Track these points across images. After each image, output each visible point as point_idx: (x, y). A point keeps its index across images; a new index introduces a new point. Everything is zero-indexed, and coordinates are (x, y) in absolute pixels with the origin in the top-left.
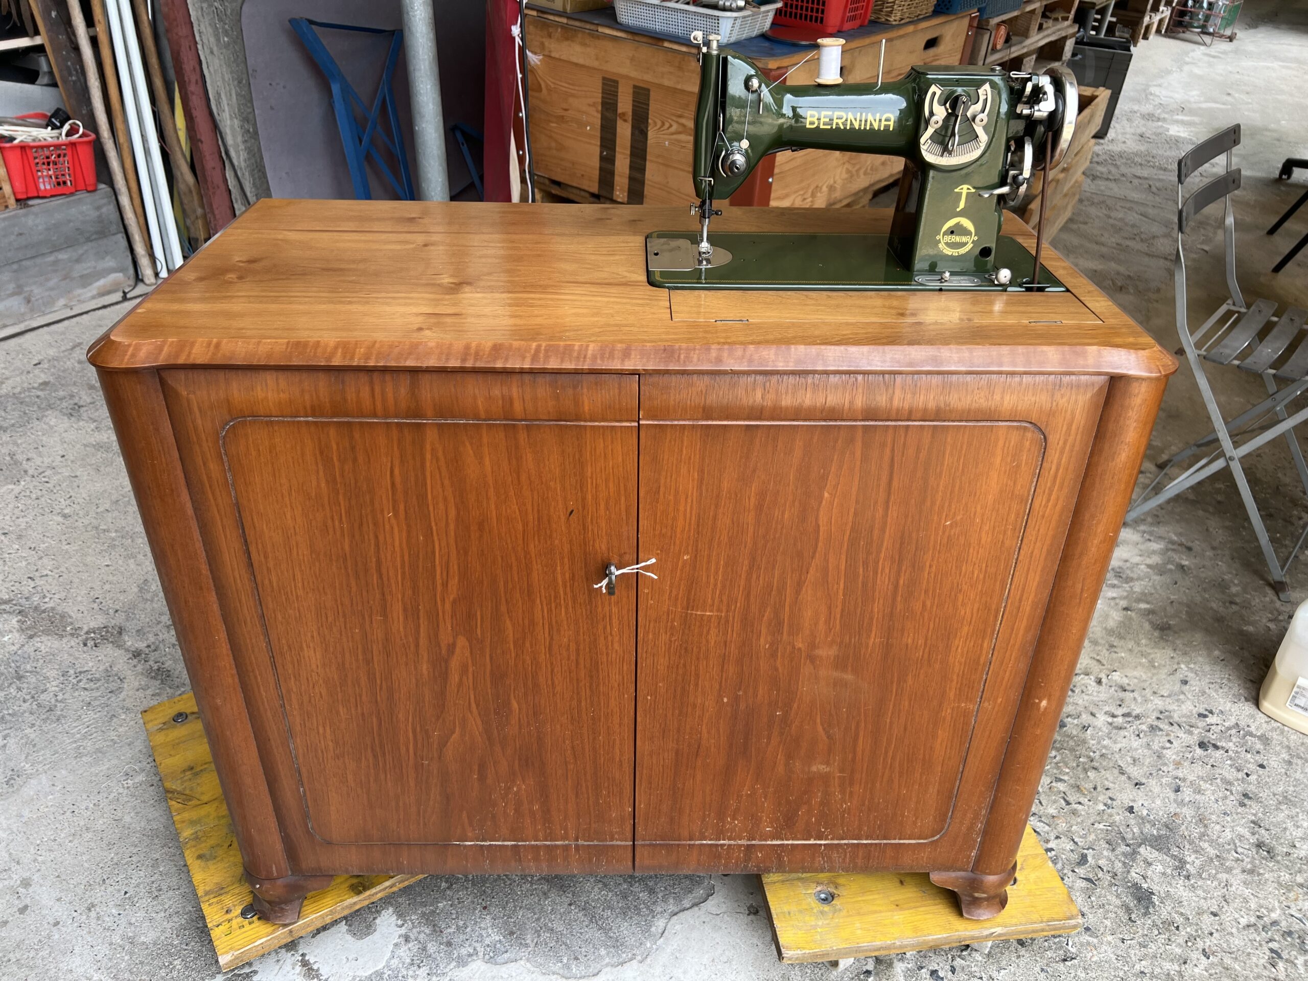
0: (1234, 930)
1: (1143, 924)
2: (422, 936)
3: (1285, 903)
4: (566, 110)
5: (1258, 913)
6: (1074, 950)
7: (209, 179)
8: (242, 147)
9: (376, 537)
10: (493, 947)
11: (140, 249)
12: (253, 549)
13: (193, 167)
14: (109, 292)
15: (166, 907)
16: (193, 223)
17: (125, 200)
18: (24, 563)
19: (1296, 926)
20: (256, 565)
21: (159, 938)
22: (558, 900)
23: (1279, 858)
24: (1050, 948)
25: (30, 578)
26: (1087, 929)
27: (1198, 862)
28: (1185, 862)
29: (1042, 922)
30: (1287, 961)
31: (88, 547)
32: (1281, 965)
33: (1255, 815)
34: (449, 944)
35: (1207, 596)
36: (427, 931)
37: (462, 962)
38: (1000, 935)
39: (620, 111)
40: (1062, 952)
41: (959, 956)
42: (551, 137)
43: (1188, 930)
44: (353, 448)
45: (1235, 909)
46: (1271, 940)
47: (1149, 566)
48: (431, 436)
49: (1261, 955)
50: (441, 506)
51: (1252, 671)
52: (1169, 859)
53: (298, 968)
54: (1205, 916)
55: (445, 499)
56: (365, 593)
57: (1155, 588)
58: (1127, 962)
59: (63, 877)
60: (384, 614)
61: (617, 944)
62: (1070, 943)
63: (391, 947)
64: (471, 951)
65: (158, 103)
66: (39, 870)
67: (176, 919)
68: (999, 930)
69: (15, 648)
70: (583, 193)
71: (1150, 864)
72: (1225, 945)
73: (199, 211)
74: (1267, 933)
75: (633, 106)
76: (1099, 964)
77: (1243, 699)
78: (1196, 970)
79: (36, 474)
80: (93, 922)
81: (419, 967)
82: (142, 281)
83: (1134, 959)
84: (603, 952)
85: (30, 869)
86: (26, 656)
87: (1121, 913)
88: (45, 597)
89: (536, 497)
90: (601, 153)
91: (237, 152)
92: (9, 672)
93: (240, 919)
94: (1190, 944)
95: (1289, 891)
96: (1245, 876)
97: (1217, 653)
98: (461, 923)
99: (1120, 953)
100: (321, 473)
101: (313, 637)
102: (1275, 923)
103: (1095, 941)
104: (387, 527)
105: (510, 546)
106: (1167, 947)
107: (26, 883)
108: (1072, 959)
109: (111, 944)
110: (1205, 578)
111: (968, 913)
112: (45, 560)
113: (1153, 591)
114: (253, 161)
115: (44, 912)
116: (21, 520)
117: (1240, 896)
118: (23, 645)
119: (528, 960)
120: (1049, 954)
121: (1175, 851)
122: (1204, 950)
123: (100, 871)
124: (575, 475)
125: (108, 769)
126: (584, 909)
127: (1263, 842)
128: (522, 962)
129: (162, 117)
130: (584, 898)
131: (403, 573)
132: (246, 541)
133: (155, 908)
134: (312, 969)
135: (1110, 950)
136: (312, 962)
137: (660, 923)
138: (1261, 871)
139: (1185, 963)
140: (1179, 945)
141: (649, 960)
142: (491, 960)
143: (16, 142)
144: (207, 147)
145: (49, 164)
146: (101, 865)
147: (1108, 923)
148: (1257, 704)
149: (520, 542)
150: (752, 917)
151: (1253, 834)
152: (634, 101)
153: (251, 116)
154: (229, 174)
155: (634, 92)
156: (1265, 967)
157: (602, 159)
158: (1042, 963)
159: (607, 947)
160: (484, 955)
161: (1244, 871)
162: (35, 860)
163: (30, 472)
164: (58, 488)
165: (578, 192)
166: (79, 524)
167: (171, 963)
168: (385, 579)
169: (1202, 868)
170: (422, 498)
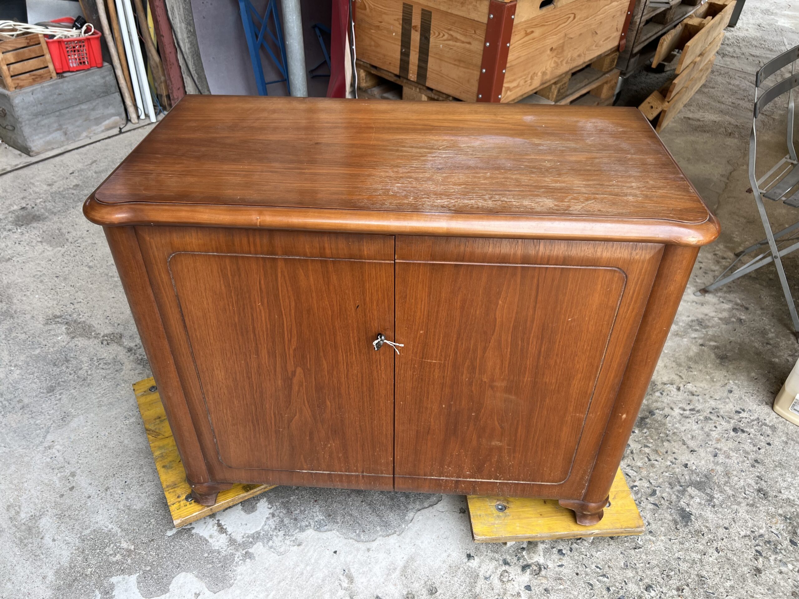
0: (736, 538)
1: (683, 531)
2: (281, 514)
3: (769, 525)
4: (381, 22)
5: (752, 529)
6: (641, 543)
7: (168, 59)
8: (187, 40)
9: (252, 315)
10: (319, 522)
11: (129, 102)
12: (186, 319)
13: (158, 51)
14: (111, 128)
15: (147, 490)
16: (159, 85)
17: (119, 72)
18: (68, 295)
19: (774, 538)
20: (188, 326)
21: (143, 507)
22: (355, 499)
23: (770, 498)
24: (628, 541)
25: (71, 303)
26: (651, 532)
27: (721, 498)
28: (714, 498)
29: (622, 528)
30: (765, 557)
31: (103, 286)
32: (761, 559)
33: (760, 472)
34: (296, 519)
35: (753, 339)
36: (284, 512)
37: (302, 530)
38: (597, 534)
39: (413, 24)
40: (634, 544)
41: (575, 543)
42: (371, 39)
43: (709, 536)
44: (239, 269)
45: (739, 526)
46: (757, 545)
47: (720, 319)
48: (280, 264)
49: (750, 553)
50: (287, 300)
51: (773, 386)
52: (704, 495)
53: (216, 527)
54: (720, 529)
55: (289, 297)
56: (246, 343)
57: (722, 333)
58: (671, 552)
59: (93, 472)
60: (257, 354)
61: (386, 525)
62: (639, 539)
63: (265, 519)
64: (307, 524)
65: (137, 12)
66: (80, 468)
67: (152, 497)
68: (597, 531)
69: (64, 344)
70: (390, 74)
71: (693, 498)
72: (729, 546)
73: (163, 78)
74: (755, 541)
75: (422, 22)
76: (654, 552)
77: (764, 403)
78: (711, 559)
79: (73, 242)
80: (109, 497)
81: (279, 531)
82: (130, 121)
83: (675, 550)
84: (378, 528)
85: (75, 467)
86: (70, 348)
87: (671, 524)
88: (80, 315)
89: (338, 298)
90: (401, 50)
91: (184, 43)
92: (62, 358)
93: (185, 501)
94: (709, 544)
95: (773, 518)
96: (748, 508)
97: (753, 374)
98: (302, 508)
99: (667, 546)
100: (222, 282)
101: (219, 364)
102: (761, 536)
103: (654, 539)
104: (258, 310)
105: (325, 322)
106: (695, 545)
107: (73, 474)
108: (640, 548)
109: (118, 509)
110: (754, 328)
111: (580, 522)
112: (79, 293)
113: (720, 335)
114: (193, 49)
115: (83, 490)
116: (66, 269)
117: (743, 519)
118: (69, 342)
119: (338, 531)
120: (627, 544)
121: (709, 491)
122: (717, 548)
123: (112, 470)
124: (360, 287)
125: (116, 414)
126: (369, 505)
127: (762, 489)
128: (334, 532)
129: (140, 20)
130: (370, 499)
131: (267, 334)
132: (182, 314)
133: (141, 491)
134: (222, 528)
135: (662, 544)
136: (223, 524)
137: (411, 515)
138: (758, 505)
139: (704, 555)
140: (703, 544)
141: (403, 534)
142: (318, 530)
143: (55, 38)
144: (166, 40)
145: (75, 51)
146: (113, 466)
147: (663, 529)
148: (772, 407)
149: (330, 320)
150: (461, 514)
151: (757, 484)
152: (422, 19)
153: (191, 22)
154: (179, 57)
155: (422, 13)
156: (751, 560)
157: (402, 53)
158: (622, 549)
159: (381, 526)
160: (314, 526)
161: (748, 505)
162: (78, 462)
163: (70, 240)
164: (85, 250)
165: (387, 73)
166: (97, 272)
167: (149, 521)
168: (257, 336)
169: (723, 502)
170: (277, 296)
